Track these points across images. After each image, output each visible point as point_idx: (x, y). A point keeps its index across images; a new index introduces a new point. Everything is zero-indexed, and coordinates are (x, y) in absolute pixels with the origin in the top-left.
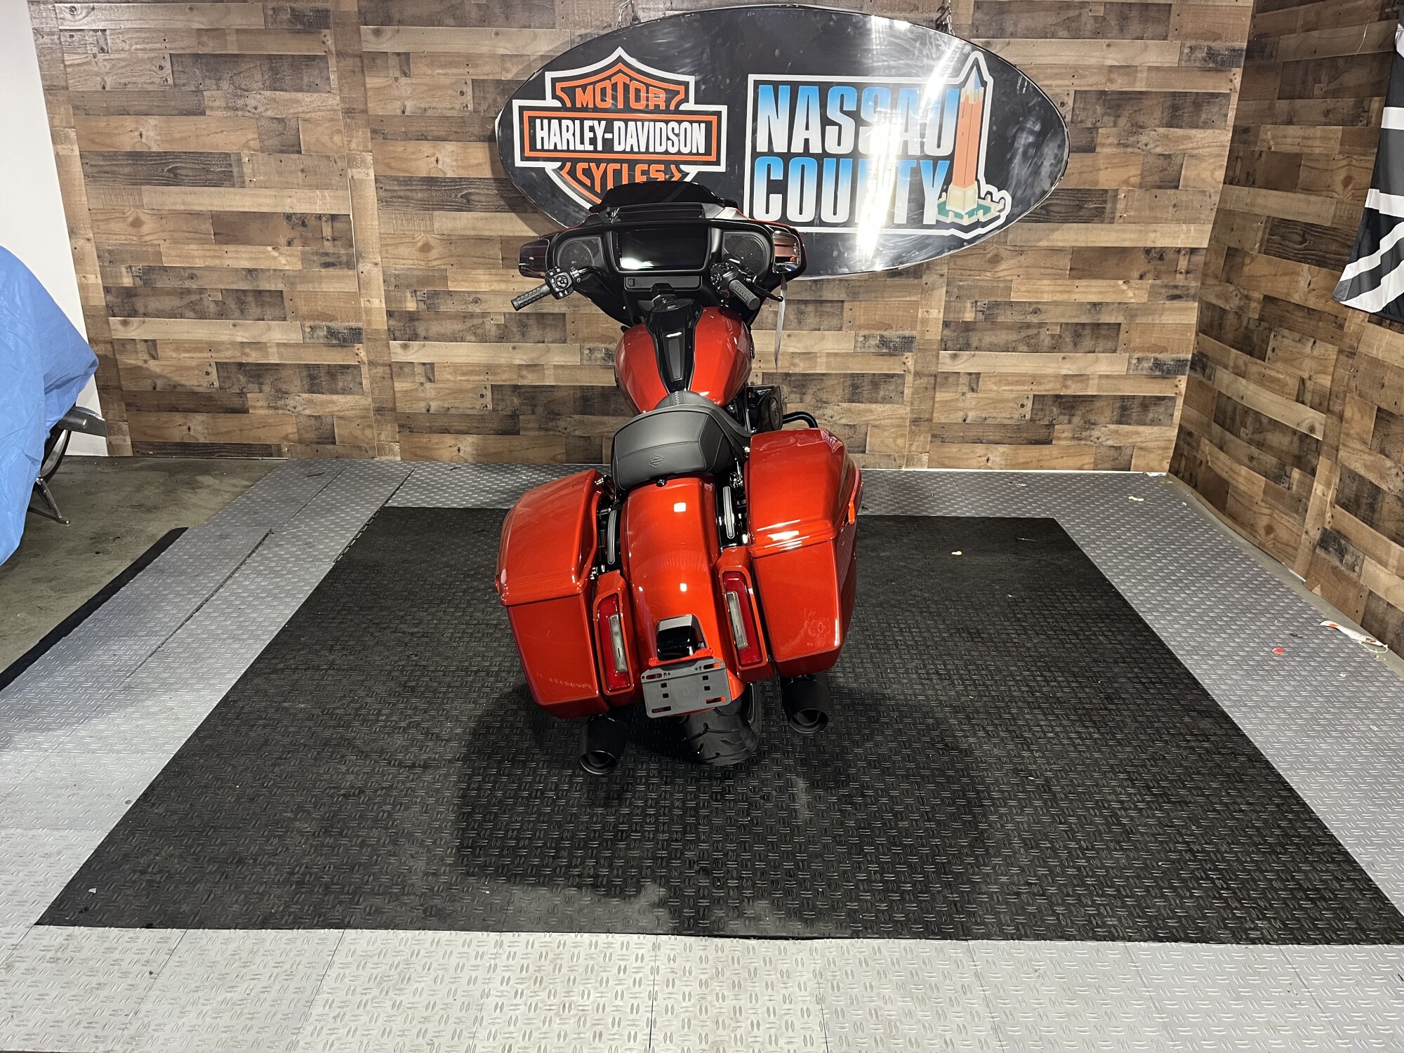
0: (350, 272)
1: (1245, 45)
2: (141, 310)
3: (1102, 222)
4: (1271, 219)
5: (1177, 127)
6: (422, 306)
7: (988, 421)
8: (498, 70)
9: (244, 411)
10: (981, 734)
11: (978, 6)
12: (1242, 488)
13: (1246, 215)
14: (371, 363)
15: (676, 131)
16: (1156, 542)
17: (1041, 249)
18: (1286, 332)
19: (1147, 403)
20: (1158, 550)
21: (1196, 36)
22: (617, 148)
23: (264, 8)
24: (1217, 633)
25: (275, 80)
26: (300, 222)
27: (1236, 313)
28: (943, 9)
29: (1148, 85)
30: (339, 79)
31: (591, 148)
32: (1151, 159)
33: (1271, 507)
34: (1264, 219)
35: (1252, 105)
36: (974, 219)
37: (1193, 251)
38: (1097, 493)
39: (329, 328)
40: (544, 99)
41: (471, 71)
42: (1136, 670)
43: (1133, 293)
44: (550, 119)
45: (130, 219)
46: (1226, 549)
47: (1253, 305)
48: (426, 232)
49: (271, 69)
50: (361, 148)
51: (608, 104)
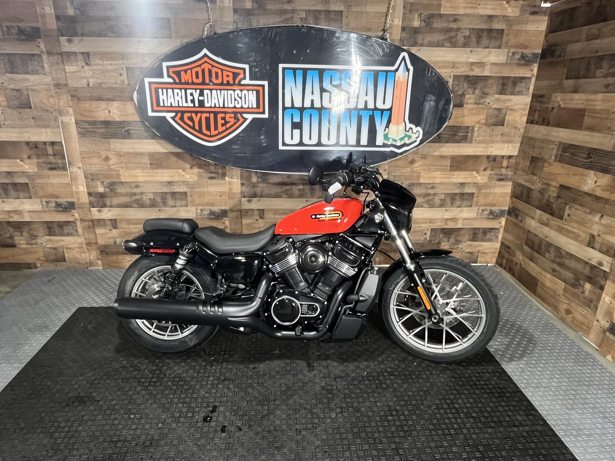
0: (65, 173)
1: (540, 51)
3: (466, 142)
4: (562, 144)
5: (506, 94)
6: (107, 190)
8: (140, 61)
9: (13, 246)
11: (403, 29)
12: (548, 285)
13: (543, 141)
14: (82, 220)
15: (240, 96)
17: (435, 156)
18: (579, 207)
19: (486, 231)
21: (516, 46)
22: (206, 105)
23: (1, 26)
25: (12, 68)
26: (34, 146)
27: (540, 192)
28: (384, 30)
29: (491, 72)
30: (50, 67)
31: (192, 105)
32: (491, 111)
33: (568, 299)
34: (557, 143)
35: (545, 83)
36: (403, 142)
37: (510, 157)
41: (125, 62)
43: (481, 178)
44: (167, 89)
46: (546, 324)
47: (552, 189)
48: (106, 150)
49: (9, 61)
50: (66, 105)
51: (200, 80)
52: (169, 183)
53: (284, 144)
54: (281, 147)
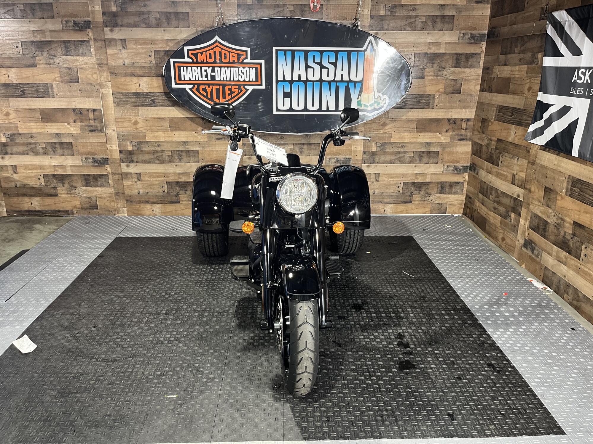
0: (102, 134)
1: (486, 32)
2: (10, 152)
3: (429, 108)
4: (498, 106)
5: (459, 68)
6: (135, 148)
7: (384, 194)
8: (165, 46)
9: (56, 195)
10: (372, 337)
11: (372, 17)
12: (492, 221)
13: (489, 105)
14: (113, 173)
15: (243, 72)
16: (455, 246)
17: (404, 120)
18: (506, 154)
19: (452, 185)
20: (456, 249)
21: (466, 29)
22: (217, 79)
23: (62, 21)
24: (479, 287)
25: (67, 51)
26: (79, 113)
27: (486, 146)
28: (357, 18)
29: (446, 50)
30: (95, 50)
31: (206, 79)
32: (448, 81)
33: (504, 230)
34: (496, 106)
35: (490, 58)
36: (373, 107)
37: (468, 120)
38: (432, 224)
39: (93, 158)
40: (184, 58)
41: (153, 46)
42: (443, 305)
43: (444, 138)
44: (187, 67)
45: (4, 113)
46: (486, 248)
47: (493, 143)
48: (136, 116)
49: (65, 47)
50: (106, 80)
51: (212, 60)
52: (185, 142)
53: (277, 110)
54: (275, 112)
